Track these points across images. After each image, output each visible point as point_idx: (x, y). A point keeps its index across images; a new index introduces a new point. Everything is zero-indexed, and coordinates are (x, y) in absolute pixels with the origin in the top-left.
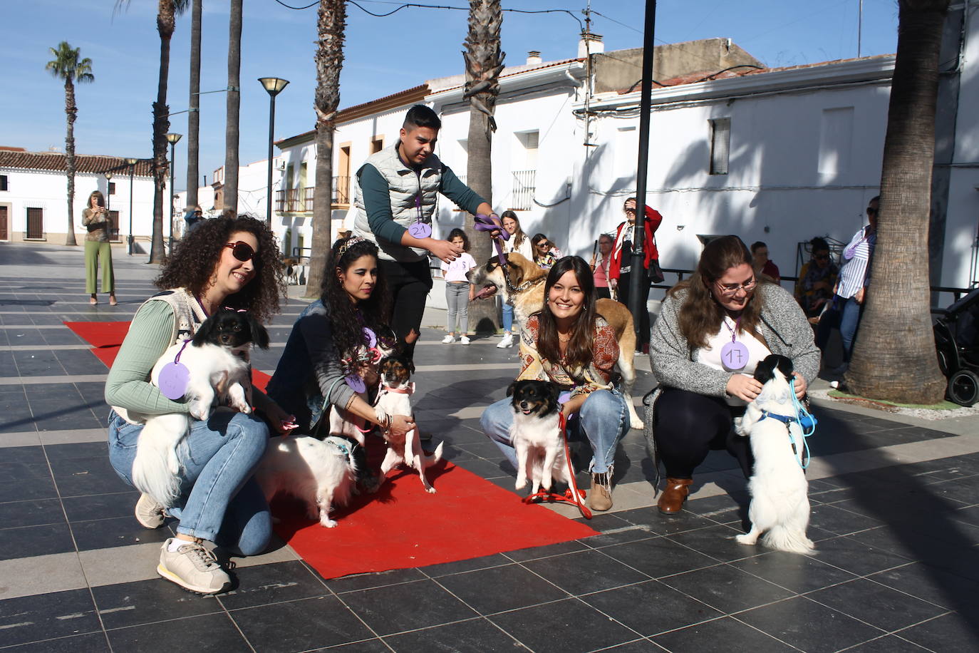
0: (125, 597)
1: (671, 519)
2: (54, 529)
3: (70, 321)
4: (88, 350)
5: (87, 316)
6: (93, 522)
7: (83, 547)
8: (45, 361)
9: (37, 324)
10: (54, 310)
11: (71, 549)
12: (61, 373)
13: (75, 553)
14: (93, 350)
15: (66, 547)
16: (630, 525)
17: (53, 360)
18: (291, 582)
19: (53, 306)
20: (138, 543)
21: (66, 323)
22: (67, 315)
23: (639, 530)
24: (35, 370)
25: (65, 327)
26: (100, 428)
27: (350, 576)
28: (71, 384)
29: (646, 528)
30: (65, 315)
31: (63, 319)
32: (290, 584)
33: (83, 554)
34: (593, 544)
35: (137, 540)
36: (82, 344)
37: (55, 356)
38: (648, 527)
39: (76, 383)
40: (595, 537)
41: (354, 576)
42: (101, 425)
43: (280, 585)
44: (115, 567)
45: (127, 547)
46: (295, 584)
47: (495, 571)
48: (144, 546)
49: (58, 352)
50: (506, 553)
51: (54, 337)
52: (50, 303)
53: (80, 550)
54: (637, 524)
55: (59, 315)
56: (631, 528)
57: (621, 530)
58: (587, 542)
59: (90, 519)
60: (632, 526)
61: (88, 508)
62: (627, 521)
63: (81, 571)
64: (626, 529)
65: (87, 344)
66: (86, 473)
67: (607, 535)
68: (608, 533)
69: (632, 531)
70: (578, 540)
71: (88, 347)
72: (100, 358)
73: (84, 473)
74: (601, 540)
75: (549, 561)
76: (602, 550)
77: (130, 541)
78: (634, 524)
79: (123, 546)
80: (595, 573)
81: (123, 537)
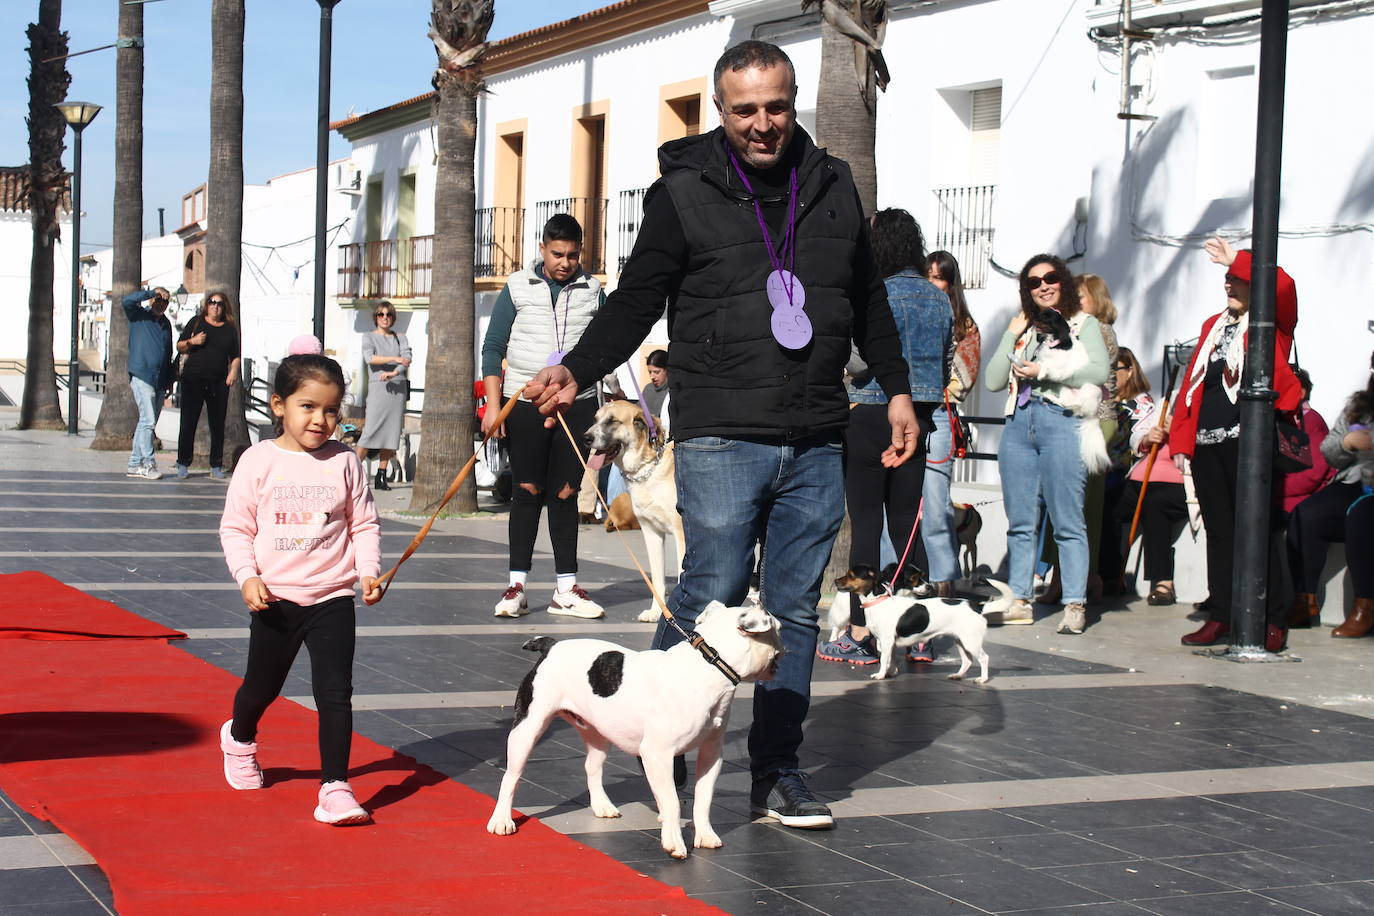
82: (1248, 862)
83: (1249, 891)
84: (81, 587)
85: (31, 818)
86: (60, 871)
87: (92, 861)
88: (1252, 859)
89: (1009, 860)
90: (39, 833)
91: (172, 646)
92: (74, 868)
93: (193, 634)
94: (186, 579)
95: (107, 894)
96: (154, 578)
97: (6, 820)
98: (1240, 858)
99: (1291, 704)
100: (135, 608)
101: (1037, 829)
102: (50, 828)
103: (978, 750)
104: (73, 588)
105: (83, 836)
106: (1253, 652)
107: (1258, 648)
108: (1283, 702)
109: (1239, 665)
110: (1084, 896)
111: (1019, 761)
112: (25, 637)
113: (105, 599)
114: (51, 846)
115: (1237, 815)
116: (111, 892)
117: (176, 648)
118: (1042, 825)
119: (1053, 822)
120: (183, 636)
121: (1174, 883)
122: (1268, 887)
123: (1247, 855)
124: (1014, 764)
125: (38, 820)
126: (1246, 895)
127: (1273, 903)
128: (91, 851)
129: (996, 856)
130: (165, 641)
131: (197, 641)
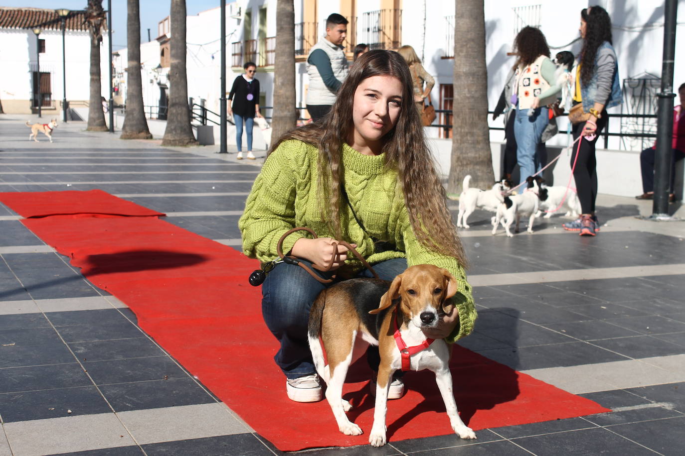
4: (17, 221)
5: (16, 186)
6: (21, 394)
7: (9, 419)
14: (22, 220)
16: (648, 402)
20: (70, 414)
23: (660, 408)
26: (31, 299)
27: (310, 450)
29: (668, 406)
33: (9, 426)
34: (602, 422)
35: (69, 411)
36: (10, 215)
38: (671, 405)
39: (2, 255)
40: (604, 415)
41: (314, 450)
42: (31, 297)
44: (44, 439)
45: (58, 419)
48: (77, 418)
50: (494, 429)
53: (5, 421)
54: (657, 402)
56: (650, 406)
57: (636, 407)
58: (594, 419)
59: (17, 391)
60: (651, 403)
61: (15, 380)
62: (645, 398)
63: (7, 442)
64: (642, 406)
65: (15, 215)
66: (14, 344)
67: (619, 412)
68: (620, 411)
69: (651, 408)
70: (582, 417)
71: (17, 218)
72: (31, 229)
73: (11, 344)
74: (611, 417)
75: (546, 438)
76: (612, 428)
77: (60, 413)
78: (653, 402)
79: (53, 417)
80: (602, 452)
81: (53, 409)
82: (658, 303)
83: (659, 315)
84: (119, 196)
85: (99, 289)
86: (115, 309)
87: (127, 307)
88: (660, 303)
89: (546, 304)
90: (104, 295)
91: (160, 220)
92: (121, 309)
93: (169, 215)
94: (165, 192)
95: (135, 319)
96: (151, 192)
97: (89, 290)
98: (655, 302)
100: (143, 204)
101: (559, 291)
102: (107, 293)
103: (533, 259)
104: (114, 196)
105: (121, 297)
106: (663, 216)
107: (665, 215)
109: (656, 223)
110: (580, 318)
111: (552, 263)
112: (94, 216)
113: (130, 200)
114: (109, 301)
115: (654, 284)
116: (137, 319)
117: (161, 220)
118: (562, 289)
119: (567, 288)
120: (164, 215)
121: (623, 312)
122: (667, 314)
123: (658, 301)
124: (550, 265)
125: (102, 290)
126: (657, 317)
127: (670, 320)
128: (126, 303)
129: (540, 302)
130: (157, 217)
131: (171, 217)
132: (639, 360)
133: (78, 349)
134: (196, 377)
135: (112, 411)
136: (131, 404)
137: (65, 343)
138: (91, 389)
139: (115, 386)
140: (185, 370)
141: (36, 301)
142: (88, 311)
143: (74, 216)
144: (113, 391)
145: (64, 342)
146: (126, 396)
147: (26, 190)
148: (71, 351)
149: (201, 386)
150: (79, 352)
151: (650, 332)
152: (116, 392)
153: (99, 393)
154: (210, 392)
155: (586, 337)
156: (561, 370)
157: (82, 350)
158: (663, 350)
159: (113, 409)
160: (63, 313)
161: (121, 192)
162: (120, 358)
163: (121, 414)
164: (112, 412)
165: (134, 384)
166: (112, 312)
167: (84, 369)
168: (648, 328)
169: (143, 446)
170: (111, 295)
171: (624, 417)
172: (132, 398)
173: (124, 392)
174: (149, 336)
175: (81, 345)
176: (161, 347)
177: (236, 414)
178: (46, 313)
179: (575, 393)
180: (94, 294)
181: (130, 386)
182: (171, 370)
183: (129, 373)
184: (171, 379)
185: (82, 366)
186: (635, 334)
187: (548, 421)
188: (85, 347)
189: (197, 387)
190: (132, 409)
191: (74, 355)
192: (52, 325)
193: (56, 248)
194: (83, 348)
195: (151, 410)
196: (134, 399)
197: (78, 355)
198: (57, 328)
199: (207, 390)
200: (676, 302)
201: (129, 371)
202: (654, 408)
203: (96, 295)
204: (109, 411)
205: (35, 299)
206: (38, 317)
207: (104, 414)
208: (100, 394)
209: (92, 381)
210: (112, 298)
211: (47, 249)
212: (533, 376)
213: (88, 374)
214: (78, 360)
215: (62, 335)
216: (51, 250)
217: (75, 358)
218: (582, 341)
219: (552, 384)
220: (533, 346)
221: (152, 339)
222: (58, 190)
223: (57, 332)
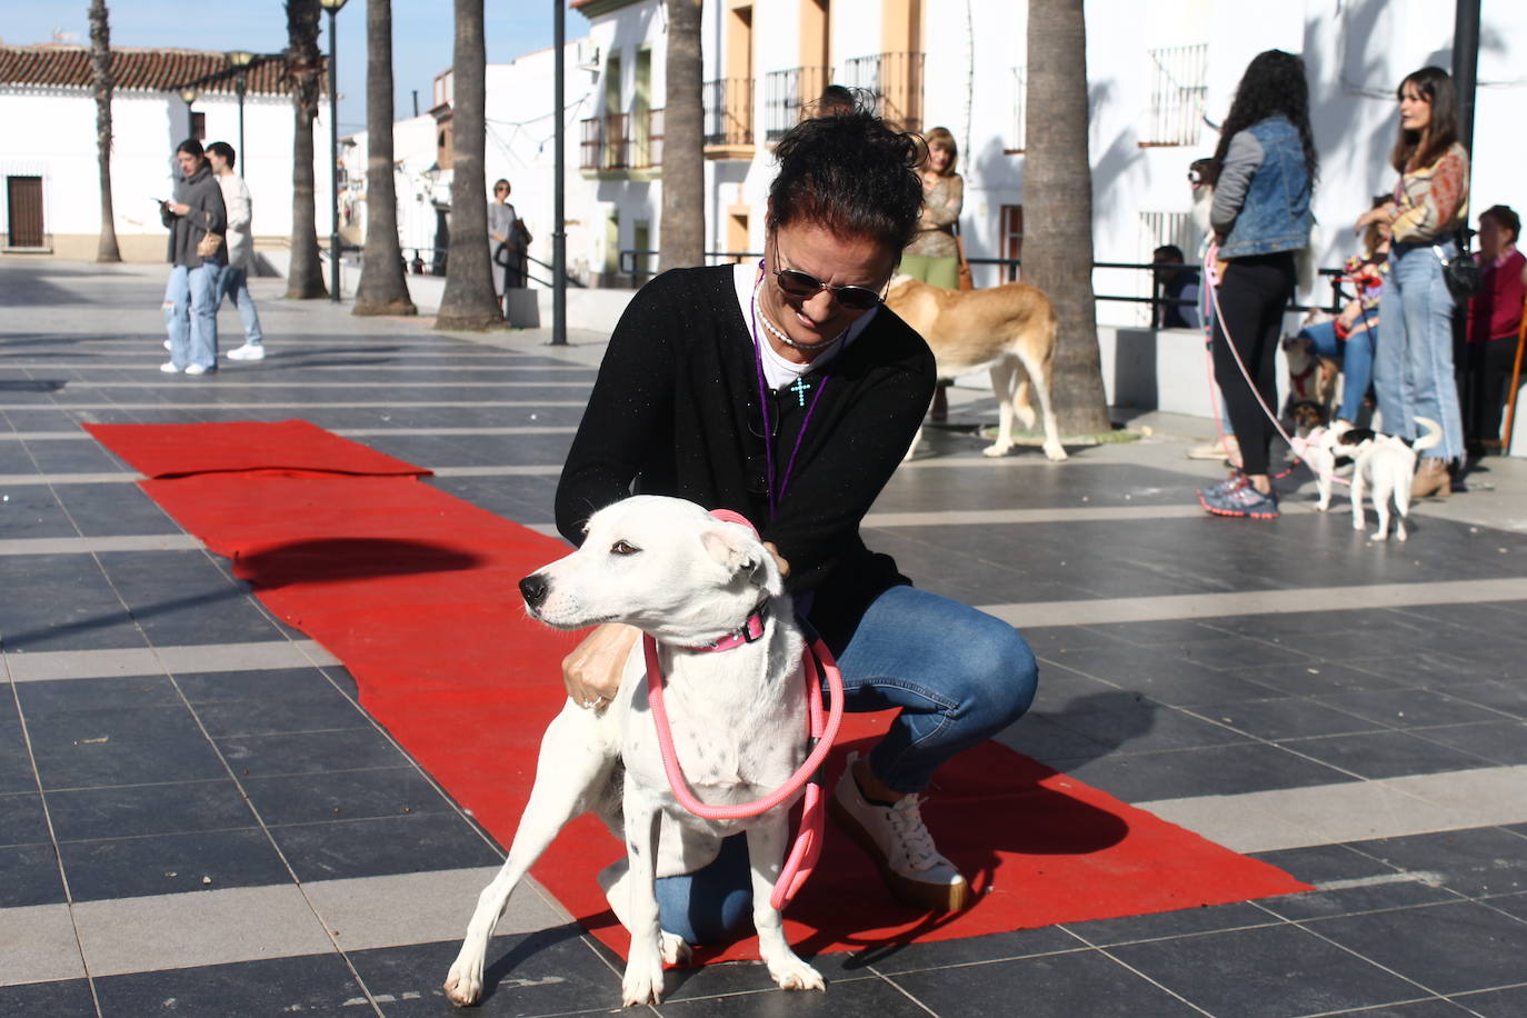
0: (166, 998)
1: (1500, 862)
2: (22, 856)
3: (94, 421)
4: (132, 484)
5: (137, 412)
6: (109, 843)
7: (84, 893)
8: (31, 507)
9: (21, 430)
10: (60, 400)
11: (55, 896)
12: (64, 531)
13: (64, 906)
14: (143, 483)
15: (45, 893)
16: (1391, 871)
17: (49, 505)
18: (550, 975)
19: (61, 392)
20: (207, 887)
21: (88, 427)
22: (89, 411)
23: (1414, 884)
24: (9, 526)
25: (86, 435)
26: (146, 646)
28: (88, 556)
29: (1431, 879)
30: (87, 412)
31: (80, 419)
32: (548, 980)
33: (83, 909)
34: (1292, 911)
35: (207, 880)
36: (119, 471)
37: (56, 496)
38: (1438, 876)
39: (97, 553)
40: (1299, 897)
42: (148, 642)
43: (524, 982)
44: (151, 937)
45: (182, 896)
46: (560, 980)
47: (1039, 964)
48: (222, 893)
49: (63, 489)
50: (1071, 925)
51: (56, 457)
52: (53, 385)
53: (75, 900)
54: (1410, 869)
55: (68, 411)
56: (1394, 878)
57: (1367, 882)
58: (1277, 906)
59: (104, 836)
60: (1397, 872)
61: (102, 814)
62: (1385, 861)
63: (75, 943)
64: (1379, 880)
65: (129, 471)
66: (104, 740)
67: (1330, 891)
68: (1333, 888)
69: (1396, 884)
70: (1254, 900)
71: (132, 477)
72: (158, 501)
73: (99, 740)
74: (1313, 902)
75: (1176, 946)
76: (1314, 926)
77: (189, 884)
78: (1401, 870)
79: (172, 893)
80: (1289, 975)
81: (174, 874)
82: (1425, 663)
83: (1425, 688)
84: (340, 433)
85: (285, 626)
86: (314, 669)
87: (340, 663)
88: (1430, 662)
89: (1195, 662)
90: (295, 638)
91: (420, 483)
92: (327, 669)
93: (440, 472)
94: (436, 426)
95: (355, 689)
96: (406, 425)
97: (266, 628)
98: (1419, 660)
99: (1480, 528)
100: (389, 451)
101: (1226, 636)
102: (300, 634)
103: (1174, 568)
104: (331, 434)
105: (328, 642)
108: (1473, 526)
110: (1264, 693)
111: (1213, 577)
112: (287, 475)
113: (362, 442)
114: (305, 650)
115: (1419, 623)
116: (357, 688)
117: (423, 483)
118: (1231, 633)
119: (1242, 629)
120: (430, 474)
121: (1353, 681)
122: (1443, 686)
123: (1425, 657)
124: (1209, 581)
125: (292, 628)
126: (1422, 692)
127: (1447, 698)
128: (338, 655)
129: (1185, 659)
130: (413, 478)
131: (443, 478)
132: (1380, 782)
133: (234, 751)
134: (469, 812)
135: (291, 881)
136: (331, 866)
137: (208, 737)
138: (253, 834)
139: (302, 827)
140: (447, 795)
141: (158, 650)
142: (260, 672)
143: (248, 476)
144: (297, 839)
145: (207, 735)
146: (324, 850)
147: (154, 421)
148: (219, 754)
149: (477, 830)
150: (236, 756)
151: (1404, 724)
152: (303, 840)
153: (270, 842)
154: (493, 841)
155: (1273, 732)
156: (1216, 801)
157: (241, 753)
158: (1430, 761)
159: (294, 876)
160: (208, 676)
161: (345, 425)
162: (318, 769)
163: (311, 887)
164: (293, 881)
165: (342, 824)
166: (309, 674)
167: (243, 793)
168: (1401, 714)
169: (351, 954)
170: (308, 638)
171: (1338, 901)
172: (336, 855)
173: (320, 841)
174: (380, 724)
175: (240, 741)
176: (402, 748)
177: (544, 889)
178: (174, 676)
179: (1241, 849)
180: (273, 636)
181: (333, 829)
182: (419, 795)
183: (334, 801)
184: (418, 815)
185: (239, 787)
186: (1373, 727)
187: (1183, 909)
188: (249, 749)
189: (469, 833)
190: (333, 877)
191: (225, 763)
192: (185, 700)
193: (205, 540)
194: (243, 748)
195: (372, 880)
196: (340, 856)
197: (232, 763)
198: (196, 707)
199: (489, 837)
200: (1462, 660)
201: (333, 798)
202: (1403, 884)
203: (279, 637)
204: (284, 878)
205: (155, 645)
206: (157, 684)
207: (278, 886)
208: (272, 845)
209: (258, 817)
210: (311, 644)
211: (188, 542)
212: (1157, 814)
213: (251, 806)
214: (232, 774)
215: (203, 722)
216: (197, 544)
217: (226, 770)
218: (1264, 741)
219: (1196, 831)
220: (1164, 751)
221: (386, 730)
222: (220, 420)
223: (193, 713)
